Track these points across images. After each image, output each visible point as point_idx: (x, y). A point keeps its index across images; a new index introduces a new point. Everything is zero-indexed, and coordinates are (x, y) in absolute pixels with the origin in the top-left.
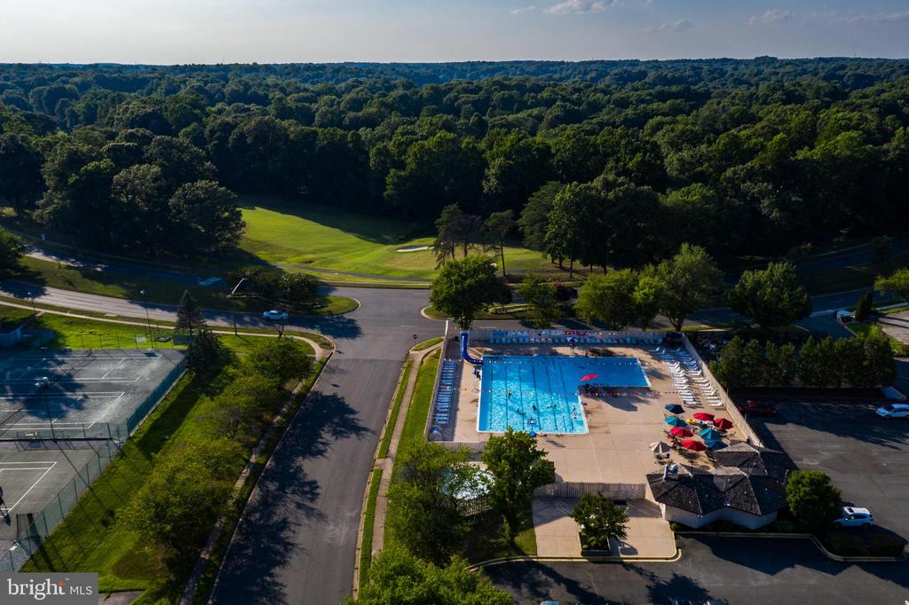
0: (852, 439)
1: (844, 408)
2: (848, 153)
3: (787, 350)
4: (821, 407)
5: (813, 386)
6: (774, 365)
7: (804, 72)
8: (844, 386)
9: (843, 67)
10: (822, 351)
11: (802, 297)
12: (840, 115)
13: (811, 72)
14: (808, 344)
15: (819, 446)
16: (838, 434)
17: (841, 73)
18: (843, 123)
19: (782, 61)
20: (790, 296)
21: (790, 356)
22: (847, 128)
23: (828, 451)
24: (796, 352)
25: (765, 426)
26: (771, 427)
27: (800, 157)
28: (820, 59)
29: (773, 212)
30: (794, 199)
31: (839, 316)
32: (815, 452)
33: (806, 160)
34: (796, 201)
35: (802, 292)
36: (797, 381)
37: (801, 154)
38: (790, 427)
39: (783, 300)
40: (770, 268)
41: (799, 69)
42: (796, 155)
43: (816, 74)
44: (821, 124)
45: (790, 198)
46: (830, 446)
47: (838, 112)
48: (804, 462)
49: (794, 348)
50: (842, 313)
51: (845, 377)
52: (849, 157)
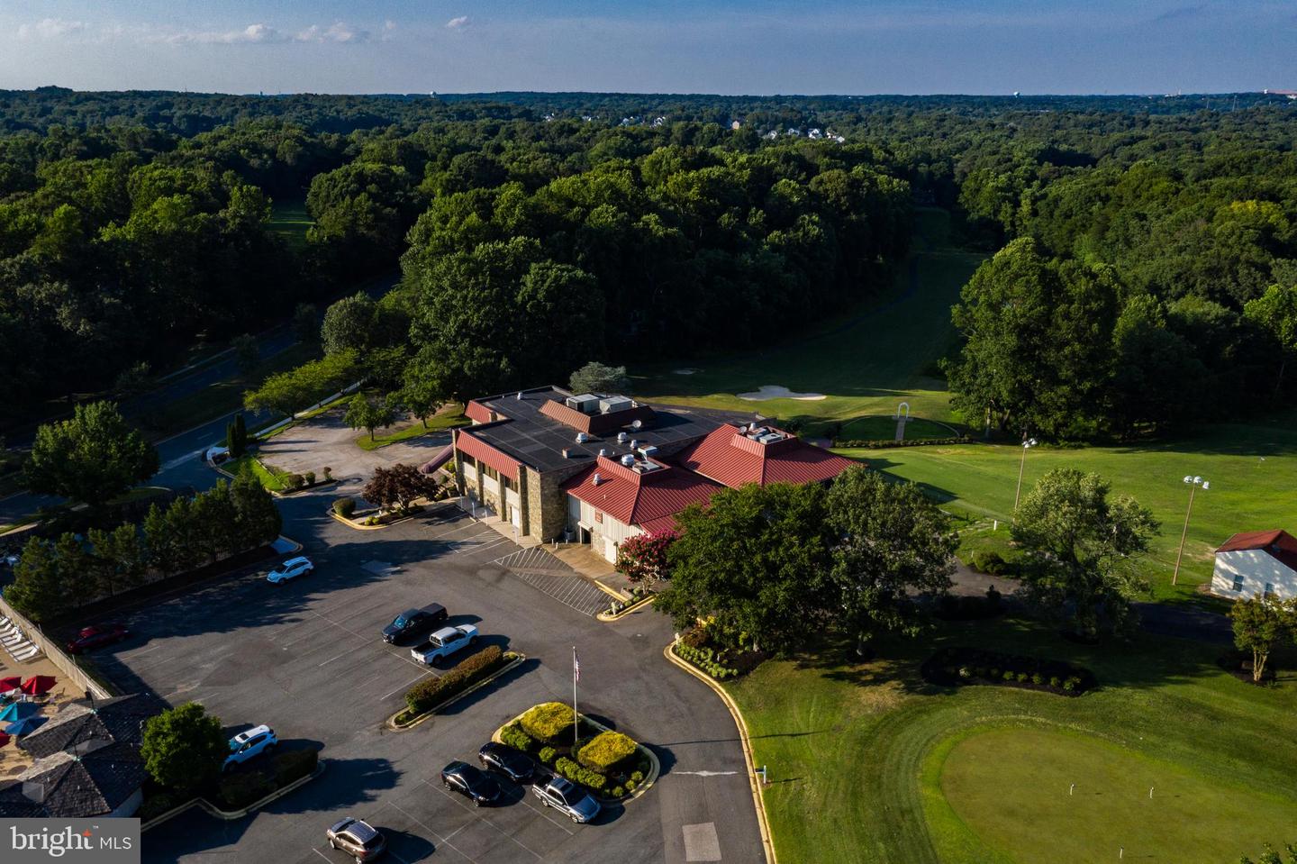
0: (241, 629)
1: (228, 588)
2: (174, 226)
3: (125, 533)
4: (195, 598)
5: (178, 573)
6: (109, 561)
7: (115, 111)
8: (221, 557)
9: (169, 106)
10: (176, 520)
11: (137, 446)
12: (156, 173)
13: (124, 111)
14: (152, 515)
15: (197, 658)
16: (223, 630)
17: (166, 112)
18: (162, 184)
19: (80, 93)
20: (119, 448)
21: (129, 542)
22: (169, 192)
23: (212, 660)
24: (139, 533)
25: (115, 659)
26: (124, 657)
27: (105, 238)
28: (135, 92)
29: (79, 325)
30: (107, 301)
31: (209, 457)
32: (193, 669)
33: (114, 240)
34: (111, 304)
35: (136, 439)
36: (153, 574)
37: (107, 233)
38: (155, 644)
39: (111, 457)
40: (79, 414)
41: (107, 107)
42: (99, 235)
43: (133, 115)
44: (132, 187)
45: (101, 301)
46: (212, 652)
47: (156, 168)
48: (179, 691)
49: (133, 528)
50: (215, 450)
51: (218, 546)
52: (176, 233)
